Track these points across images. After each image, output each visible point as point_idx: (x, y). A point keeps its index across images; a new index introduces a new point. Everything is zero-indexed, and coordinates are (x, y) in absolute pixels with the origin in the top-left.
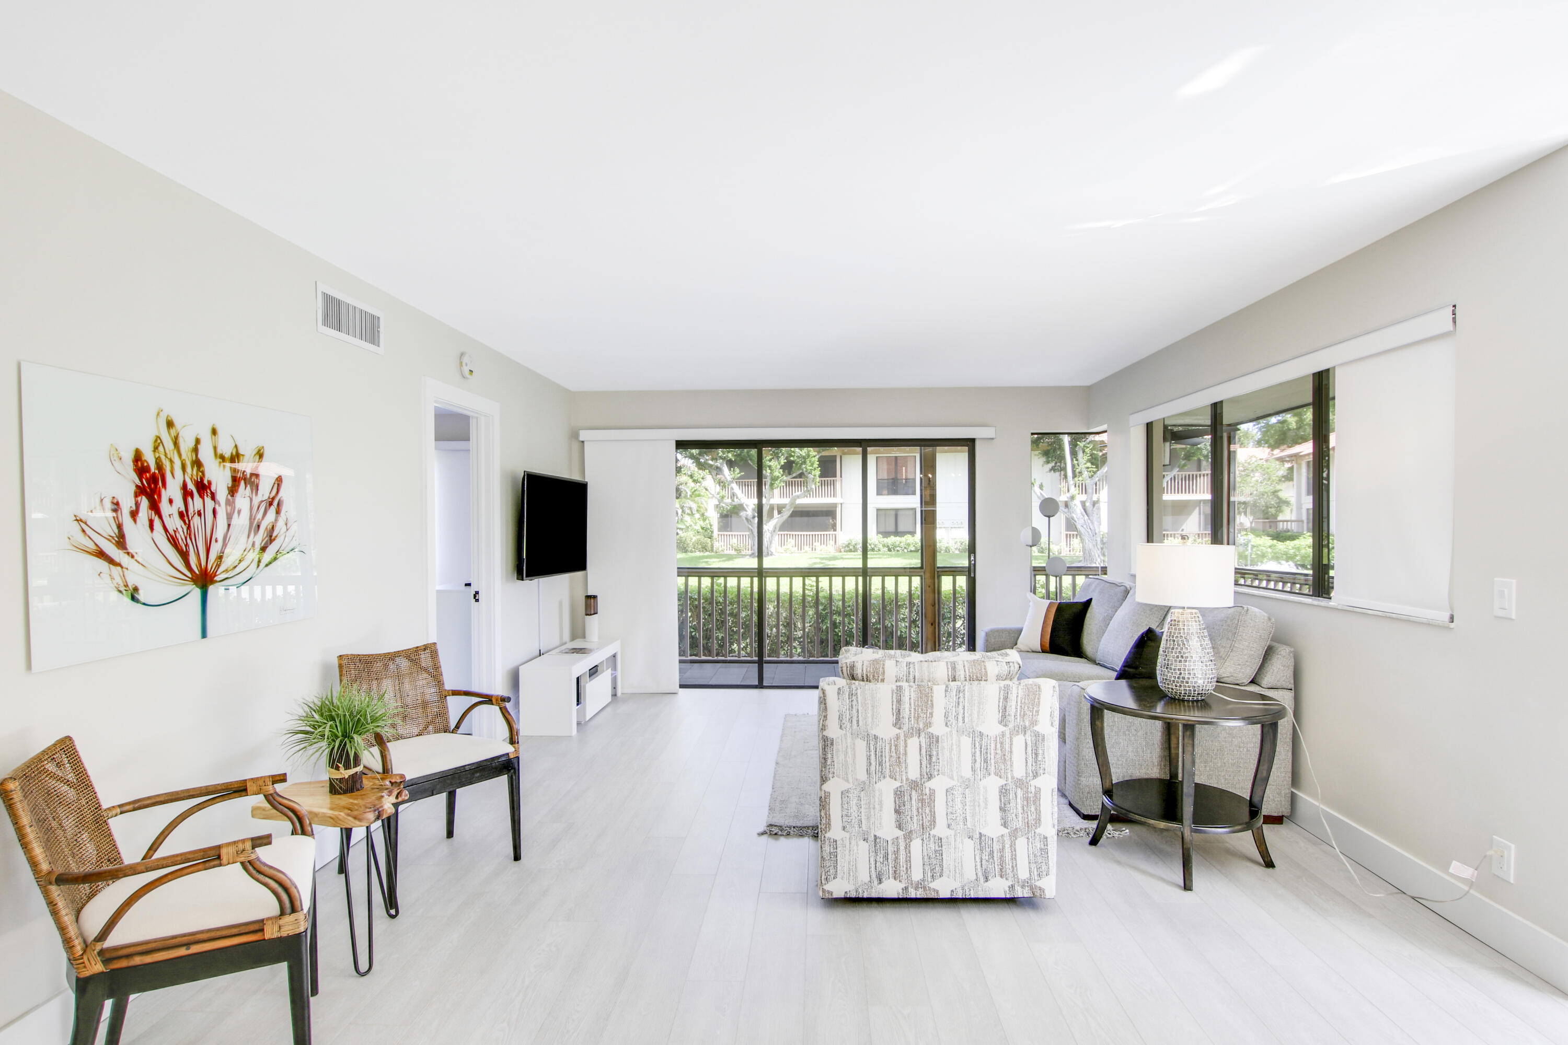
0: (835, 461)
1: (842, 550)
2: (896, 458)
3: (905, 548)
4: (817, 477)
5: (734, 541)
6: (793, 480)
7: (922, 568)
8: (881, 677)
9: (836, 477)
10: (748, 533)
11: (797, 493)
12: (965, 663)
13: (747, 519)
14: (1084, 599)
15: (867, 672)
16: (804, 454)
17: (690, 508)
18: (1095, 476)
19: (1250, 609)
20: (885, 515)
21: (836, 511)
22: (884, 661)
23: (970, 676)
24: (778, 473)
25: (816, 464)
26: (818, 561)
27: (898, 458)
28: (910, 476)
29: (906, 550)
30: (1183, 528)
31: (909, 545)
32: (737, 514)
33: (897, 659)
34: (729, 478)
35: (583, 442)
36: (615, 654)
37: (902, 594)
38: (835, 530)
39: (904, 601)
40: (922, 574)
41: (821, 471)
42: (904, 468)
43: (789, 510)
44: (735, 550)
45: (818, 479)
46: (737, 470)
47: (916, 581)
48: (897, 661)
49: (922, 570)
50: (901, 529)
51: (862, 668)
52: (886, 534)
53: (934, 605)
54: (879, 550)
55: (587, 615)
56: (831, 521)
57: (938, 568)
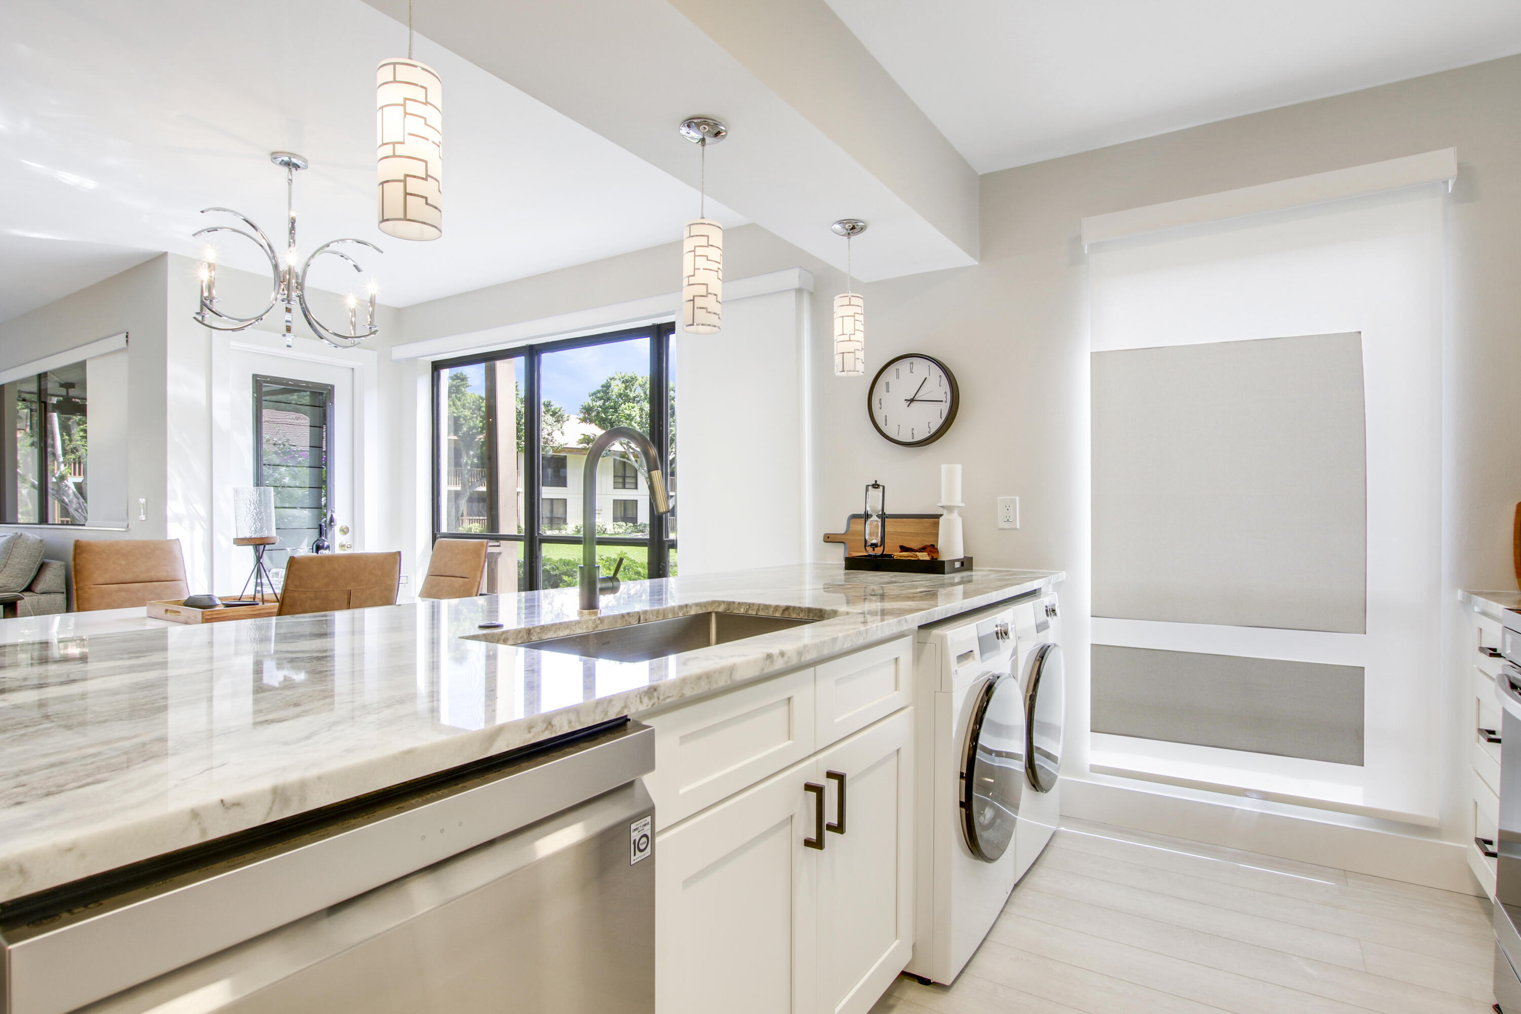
19: (23, 535)
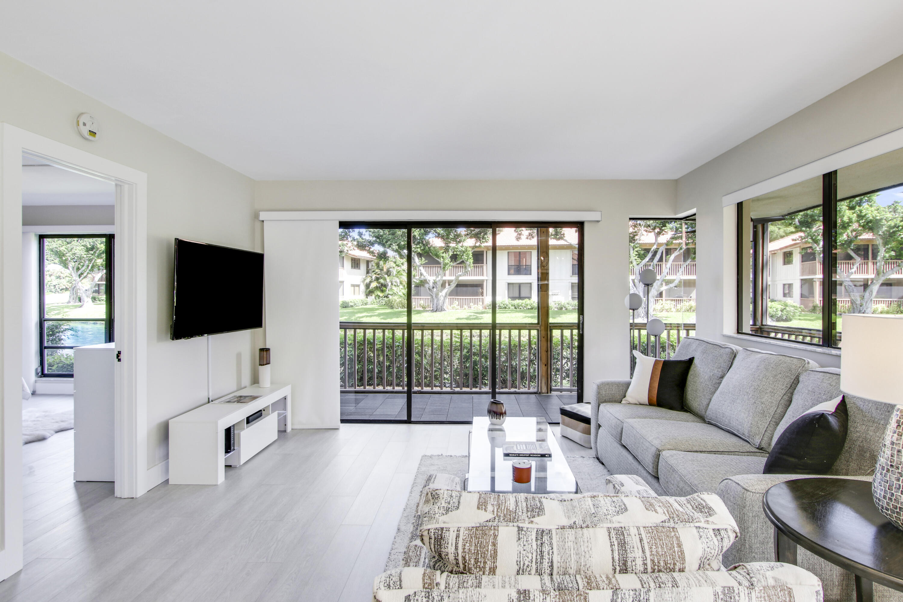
0: (483, 254)
1: (487, 308)
2: (520, 252)
3: (525, 307)
4: (472, 263)
5: (422, 302)
6: (458, 265)
7: (538, 323)
8: (489, 564)
9: (483, 263)
10: (430, 297)
11: (460, 273)
12: (642, 531)
13: (429, 289)
14: (686, 358)
15: (464, 552)
16: (464, 250)
17: (396, 282)
18: (641, 264)
20: (513, 286)
21: (483, 284)
22: (496, 528)
23: (653, 561)
24: (448, 260)
25: (471, 256)
26: (473, 314)
27: (521, 253)
28: (528, 264)
29: (525, 308)
30: (691, 296)
31: (527, 305)
32: (423, 286)
33: (521, 525)
34: (418, 264)
35: (263, 221)
36: (285, 396)
37: (523, 341)
38: (483, 296)
39: (525, 346)
40: (539, 328)
41: (473, 259)
42: (524, 259)
43: (455, 283)
44: (422, 307)
45: (472, 265)
46: (423, 259)
47: (534, 333)
48: (520, 529)
49: (539, 325)
50: (522, 295)
51: (457, 544)
52: (513, 298)
53: (547, 351)
54: (509, 308)
55: (260, 365)
56: (480, 290)
57: (550, 323)
